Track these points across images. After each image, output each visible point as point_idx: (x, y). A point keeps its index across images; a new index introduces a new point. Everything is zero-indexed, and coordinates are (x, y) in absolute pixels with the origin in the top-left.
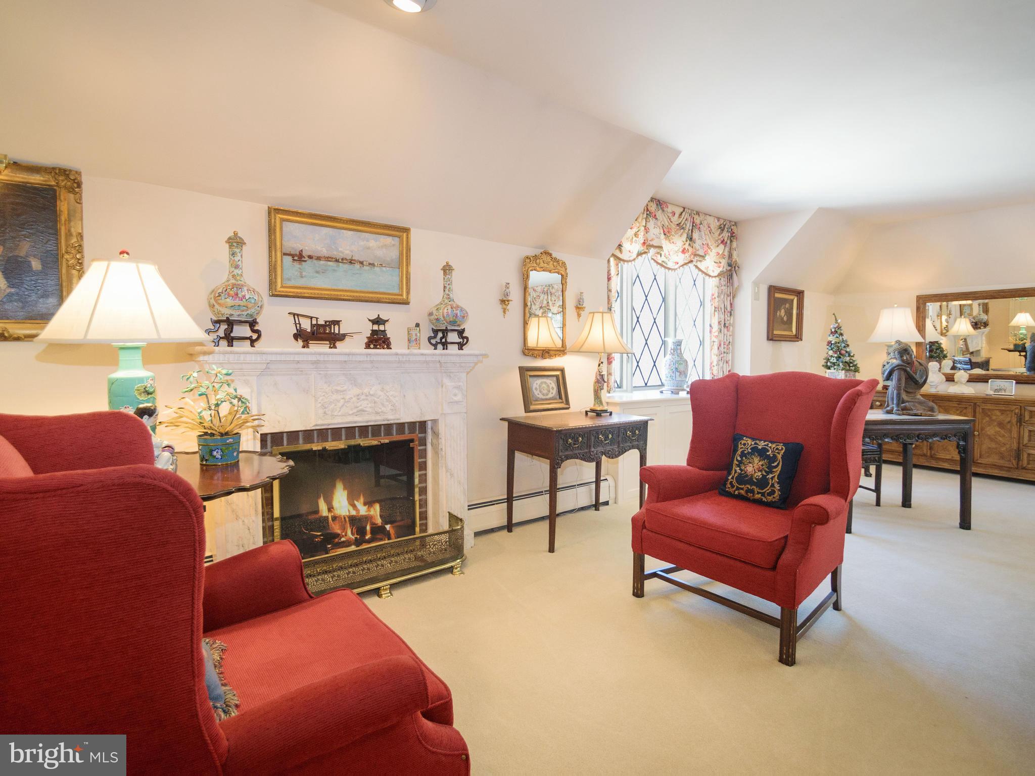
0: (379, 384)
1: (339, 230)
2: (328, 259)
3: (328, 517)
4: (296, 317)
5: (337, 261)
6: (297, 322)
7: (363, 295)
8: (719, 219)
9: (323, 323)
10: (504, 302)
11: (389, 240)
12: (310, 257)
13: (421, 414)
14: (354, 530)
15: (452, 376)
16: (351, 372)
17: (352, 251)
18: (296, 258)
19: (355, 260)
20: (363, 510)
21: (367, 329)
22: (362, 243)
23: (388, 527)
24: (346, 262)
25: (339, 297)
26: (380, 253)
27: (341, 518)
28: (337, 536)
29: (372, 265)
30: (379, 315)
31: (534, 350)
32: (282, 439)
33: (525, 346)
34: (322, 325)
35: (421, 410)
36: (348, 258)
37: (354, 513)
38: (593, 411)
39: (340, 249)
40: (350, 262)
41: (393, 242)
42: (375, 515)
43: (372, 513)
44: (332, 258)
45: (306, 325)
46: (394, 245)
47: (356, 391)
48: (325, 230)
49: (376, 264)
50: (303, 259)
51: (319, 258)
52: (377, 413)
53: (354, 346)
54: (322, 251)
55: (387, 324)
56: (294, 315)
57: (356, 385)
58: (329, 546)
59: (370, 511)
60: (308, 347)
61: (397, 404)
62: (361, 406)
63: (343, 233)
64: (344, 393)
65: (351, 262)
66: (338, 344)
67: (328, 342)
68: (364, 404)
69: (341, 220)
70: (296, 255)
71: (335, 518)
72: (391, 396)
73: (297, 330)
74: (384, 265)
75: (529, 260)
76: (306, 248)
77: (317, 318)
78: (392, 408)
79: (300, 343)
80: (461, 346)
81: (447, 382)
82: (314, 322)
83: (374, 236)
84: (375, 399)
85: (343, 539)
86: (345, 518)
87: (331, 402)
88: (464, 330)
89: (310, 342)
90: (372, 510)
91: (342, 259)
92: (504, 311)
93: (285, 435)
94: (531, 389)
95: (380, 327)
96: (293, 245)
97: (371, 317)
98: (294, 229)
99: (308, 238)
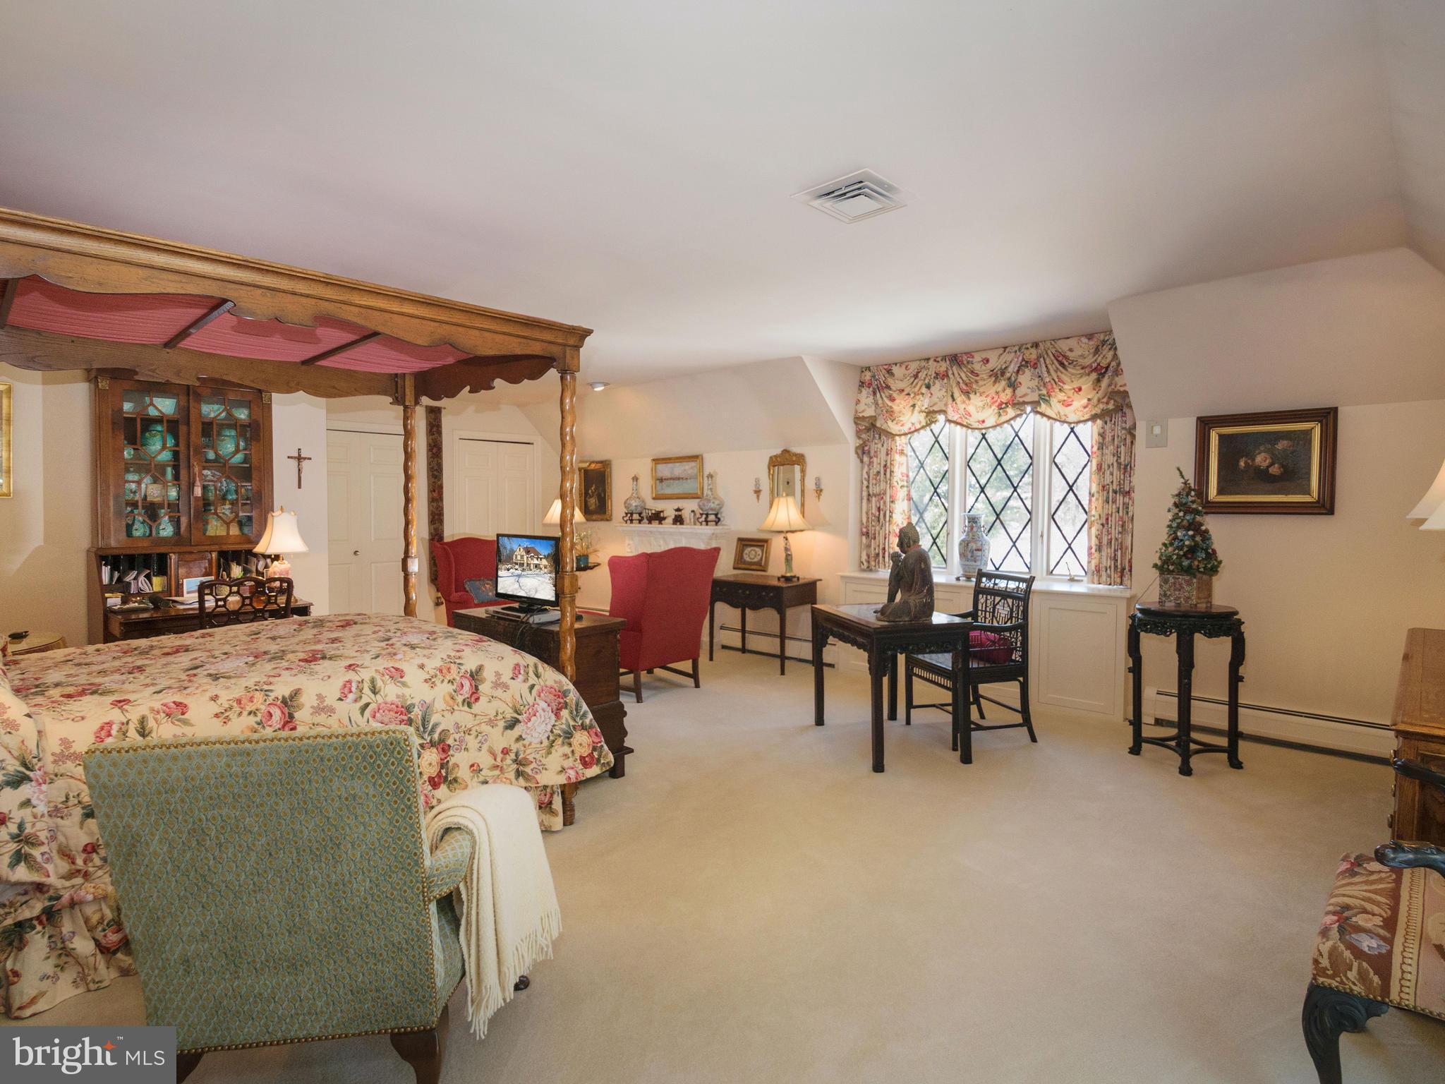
1: (674, 464)
2: (671, 479)
4: (646, 510)
6: (647, 512)
8: (1090, 337)
9: (658, 512)
10: (758, 492)
11: (693, 464)
12: (664, 479)
17: (679, 474)
18: (660, 481)
21: (675, 514)
22: (682, 468)
24: (677, 479)
25: (671, 498)
26: (690, 472)
29: (686, 478)
30: (679, 506)
36: (677, 477)
38: (783, 577)
39: (675, 473)
45: (652, 514)
46: (695, 466)
48: (669, 465)
49: (688, 478)
50: (662, 480)
51: (668, 479)
54: (669, 476)
55: (682, 511)
60: (652, 524)
65: (679, 479)
66: (663, 522)
67: (659, 521)
69: (673, 458)
70: (660, 479)
73: (647, 516)
74: (691, 478)
76: (663, 475)
79: (647, 522)
80: (717, 523)
82: (655, 511)
83: (686, 463)
91: (675, 478)
92: (757, 499)
94: (742, 554)
95: (680, 513)
96: (660, 475)
97: (676, 508)
98: (660, 467)
99: (665, 470)
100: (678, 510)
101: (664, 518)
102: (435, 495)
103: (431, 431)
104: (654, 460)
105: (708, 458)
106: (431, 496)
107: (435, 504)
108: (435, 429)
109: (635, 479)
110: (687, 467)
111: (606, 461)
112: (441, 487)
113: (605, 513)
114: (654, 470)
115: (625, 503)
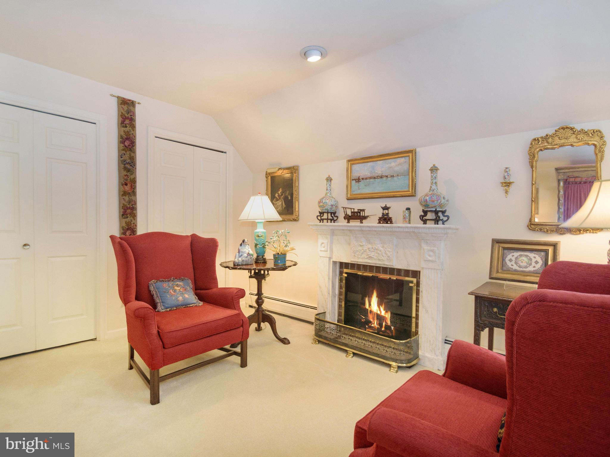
0: (381, 243)
1: (376, 162)
2: (370, 178)
3: (368, 310)
4: (345, 209)
5: (375, 178)
6: (345, 211)
7: (387, 194)
9: (357, 211)
10: (507, 184)
11: (403, 160)
12: (363, 179)
13: (408, 265)
14: (378, 323)
15: (428, 242)
16: (367, 236)
17: (382, 172)
18: (357, 181)
19: (383, 176)
20: (383, 313)
21: (380, 213)
22: (387, 166)
23: (392, 328)
24: (379, 177)
25: (374, 197)
26: (397, 169)
27: (373, 313)
28: (371, 322)
29: (392, 176)
30: (386, 205)
31: (542, 225)
32: (348, 265)
33: (530, 222)
34: (356, 212)
35: (408, 262)
36: (380, 175)
37: (379, 312)
39: (376, 172)
40: (381, 177)
41: (405, 161)
42: (388, 318)
43: (387, 316)
44: (372, 177)
45: (349, 213)
46: (405, 162)
47: (370, 246)
48: (369, 164)
49: (395, 175)
50: (360, 180)
51: (366, 179)
52: (379, 260)
53: (372, 222)
54: (368, 175)
55: (390, 210)
56: (344, 208)
57: (369, 243)
58: (367, 326)
59: (386, 315)
60: (349, 223)
61: (391, 257)
62: (370, 254)
63: (378, 163)
64: (363, 246)
66: (364, 221)
67: (359, 220)
68: (372, 254)
69: (375, 157)
70: (357, 179)
71: (371, 312)
72: (388, 251)
73: (345, 215)
74: (399, 175)
75: (537, 142)
76: (361, 175)
77: (354, 209)
78: (388, 258)
79: (346, 221)
80: (443, 222)
81: (425, 247)
82: (353, 211)
83: (393, 160)
84: (379, 252)
85: (373, 325)
86: (375, 313)
87: (357, 251)
88: (446, 211)
89: (350, 220)
90: (387, 314)
91: (377, 177)
92: (506, 192)
93: (350, 264)
94: (503, 260)
95: (386, 211)
96: (356, 175)
97: (383, 206)
98: (356, 167)
99: (362, 170)
100: (386, 208)
101: (365, 218)
102: (127, 188)
103: (123, 122)
104: (349, 161)
105: (421, 152)
106: (122, 189)
107: (127, 198)
108: (127, 122)
109: (329, 179)
110: (393, 164)
111: (293, 167)
112: (134, 182)
113: (292, 213)
114: (349, 171)
115: (319, 202)
